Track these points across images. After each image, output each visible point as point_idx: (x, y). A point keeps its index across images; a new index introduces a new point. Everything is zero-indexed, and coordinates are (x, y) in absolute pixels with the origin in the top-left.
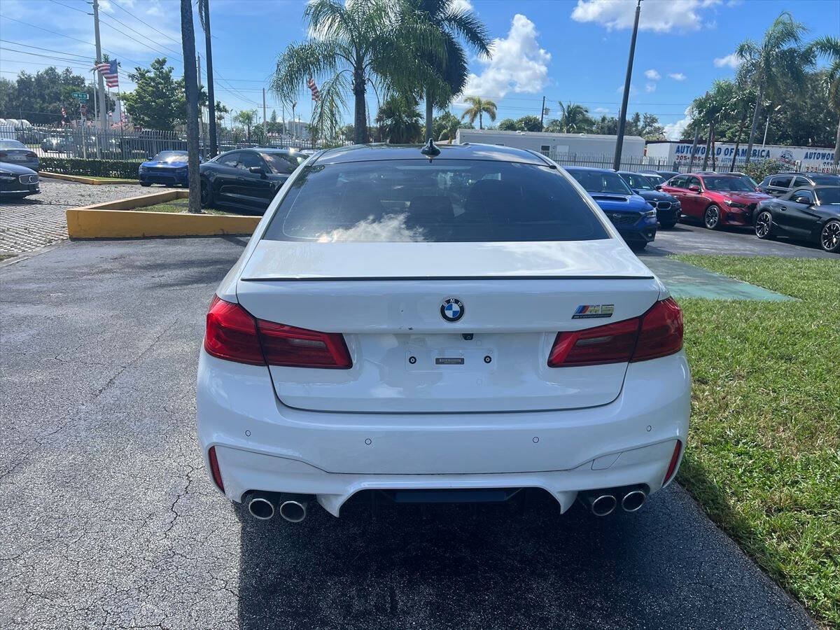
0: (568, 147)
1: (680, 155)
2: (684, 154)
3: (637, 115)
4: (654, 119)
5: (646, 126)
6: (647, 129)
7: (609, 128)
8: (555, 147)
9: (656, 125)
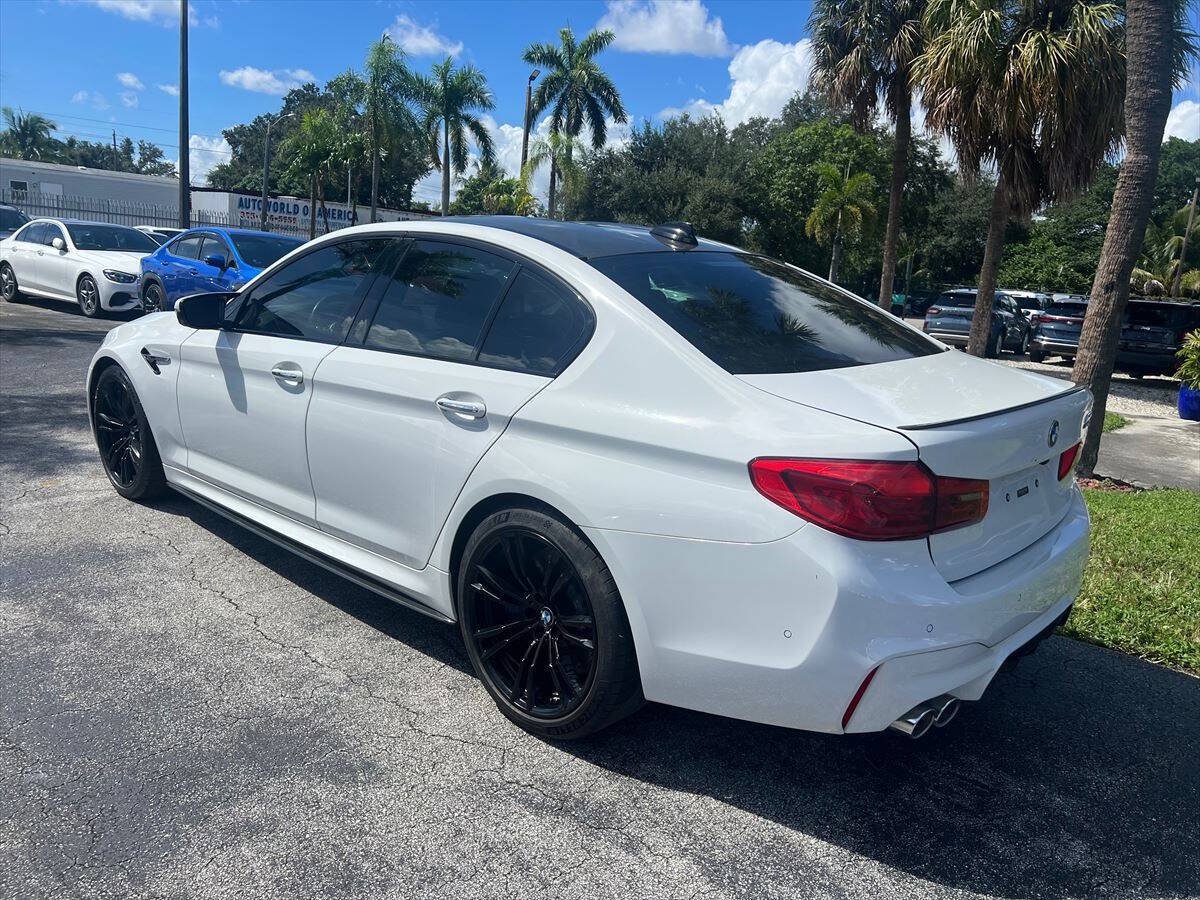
0: (60, 187)
1: (244, 210)
2: (250, 210)
3: (128, 142)
4: (156, 150)
5: (146, 161)
6: (149, 165)
7: (83, 157)
8: (36, 186)
9: (163, 161)
